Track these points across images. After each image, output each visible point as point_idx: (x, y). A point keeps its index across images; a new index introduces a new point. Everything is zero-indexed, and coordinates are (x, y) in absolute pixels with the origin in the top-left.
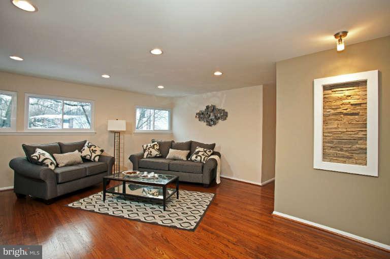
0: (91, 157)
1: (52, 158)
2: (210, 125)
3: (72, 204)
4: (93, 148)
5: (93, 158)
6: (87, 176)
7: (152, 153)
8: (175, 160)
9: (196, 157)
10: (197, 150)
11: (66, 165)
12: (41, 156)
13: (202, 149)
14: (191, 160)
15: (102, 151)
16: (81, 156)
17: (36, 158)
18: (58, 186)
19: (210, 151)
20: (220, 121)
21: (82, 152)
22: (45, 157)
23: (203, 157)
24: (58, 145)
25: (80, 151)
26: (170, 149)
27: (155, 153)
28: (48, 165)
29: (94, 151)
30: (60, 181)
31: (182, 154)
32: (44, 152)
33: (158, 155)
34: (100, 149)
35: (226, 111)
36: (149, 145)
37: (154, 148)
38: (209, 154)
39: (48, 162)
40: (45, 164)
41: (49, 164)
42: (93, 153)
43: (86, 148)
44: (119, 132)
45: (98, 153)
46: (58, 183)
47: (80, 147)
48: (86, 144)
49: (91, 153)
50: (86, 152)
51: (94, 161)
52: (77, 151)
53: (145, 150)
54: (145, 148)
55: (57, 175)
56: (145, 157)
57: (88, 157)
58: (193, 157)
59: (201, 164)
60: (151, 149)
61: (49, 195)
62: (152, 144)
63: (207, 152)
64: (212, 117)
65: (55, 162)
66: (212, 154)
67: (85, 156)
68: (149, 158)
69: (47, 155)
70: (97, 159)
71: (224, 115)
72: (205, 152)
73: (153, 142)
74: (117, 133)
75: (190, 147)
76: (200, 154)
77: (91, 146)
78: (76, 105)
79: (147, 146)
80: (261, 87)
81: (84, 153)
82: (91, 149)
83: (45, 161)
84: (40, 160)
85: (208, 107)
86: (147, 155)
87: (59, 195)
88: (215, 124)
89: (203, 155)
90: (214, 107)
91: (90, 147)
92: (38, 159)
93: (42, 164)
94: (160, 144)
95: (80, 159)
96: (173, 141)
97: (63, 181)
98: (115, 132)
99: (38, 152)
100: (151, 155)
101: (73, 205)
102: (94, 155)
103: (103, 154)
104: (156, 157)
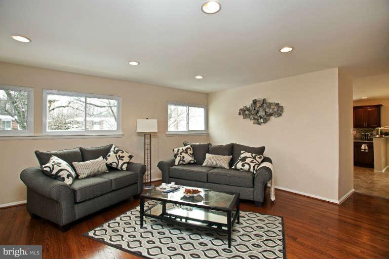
0: (118, 165)
1: (70, 169)
2: (259, 124)
3: (93, 231)
4: (120, 153)
5: (120, 165)
6: (113, 191)
7: (184, 159)
8: (214, 168)
9: (243, 165)
10: (242, 156)
11: (88, 177)
12: (55, 166)
13: (249, 155)
14: (236, 169)
15: (131, 157)
16: (106, 164)
17: (48, 169)
18: (76, 206)
19: (260, 158)
20: (272, 118)
21: (107, 159)
22: (60, 168)
23: (252, 165)
24: (79, 150)
25: (105, 157)
26: (207, 154)
27: (188, 158)
28: (63, 179)
29: (121, 158)
30: (78, 199)
31: (223, 161)
32: (60, 161)
33: (192, 162)
34: (129, 155)
35: (281, 105)
36: (181, 148)
37: (187, 153)
38: (260, 160)
39: (64, 174)
40: (60, 176)
41: (65, 176)
42: (120, 160)
43: (111, 153)
44: (150, 134)
45: (126, 159)
46: (76, 203)
47: (104, 152)
48: (112, 149)
49: (118, 160)
50: (112, 159)
51: (122, 170)
52: (101, 158)
53: (176, 156)
54: (176, 153)
55: (74, 191)
56: (176, 163)
57: (114, 165)
58: (239, 165)
59: (250, 175)
60: (184, 154)
61: (64, 220)
62: (184, 148)
63: (257, 157)
64: (261, 113)
65: (73, 173)
66: (262, 161)
67: (111, 164)
68: (182, 165)
69: (64, 164)
70: (125, 167)
71: (279, 110)
72: (254, 158)
73: (185, 145)
74: (148, 135)
75: (232, 151)
76: (248, 161)
77: (117, 151)
78: (105, 107)
79: (179, 150)
80: (336, 70)
81: (110, 160)
82: (118, 155)
83: (61, 173)
84: (54, 172)
85: (255, 102)
86: (179, 161)
87: (77, 217)
88: (266, 121)
89: (252, 162)
90: (264, 101)
91: (116, 153)
92: (52, 171)
93: (57, 177)
94: (194, 147)
95: (104, 168)
96: (210, 144)
97: (83, 200)
98: (145, 134)
99: (52, 161)
100: (184, 161)
101: (94, 234)
102: (121, 162)
103: (132, 161)
104: (189, 164)
